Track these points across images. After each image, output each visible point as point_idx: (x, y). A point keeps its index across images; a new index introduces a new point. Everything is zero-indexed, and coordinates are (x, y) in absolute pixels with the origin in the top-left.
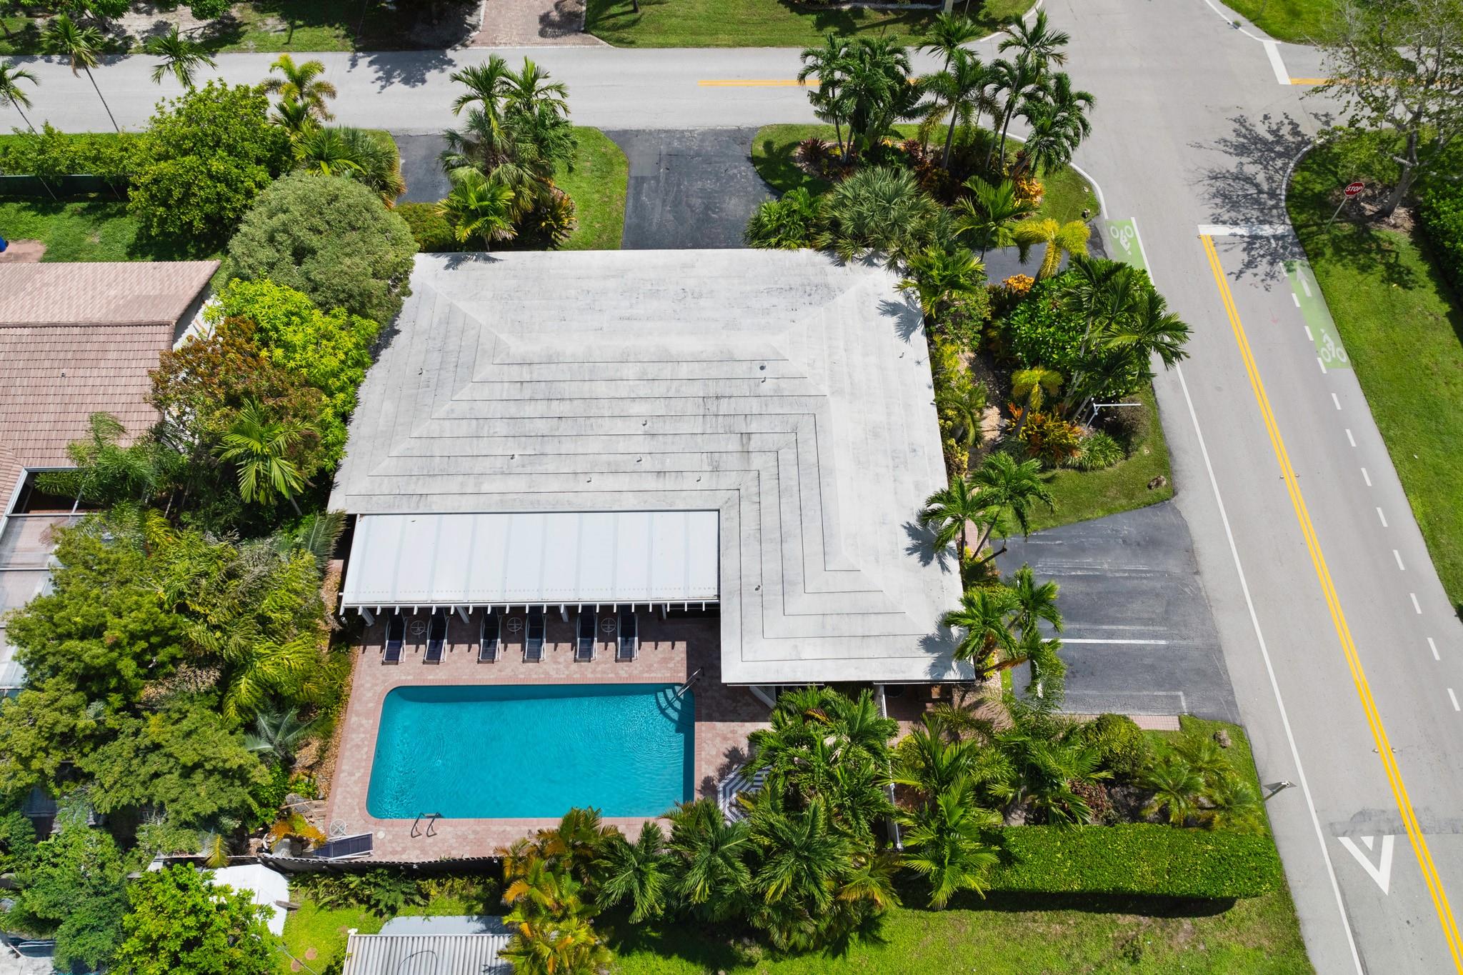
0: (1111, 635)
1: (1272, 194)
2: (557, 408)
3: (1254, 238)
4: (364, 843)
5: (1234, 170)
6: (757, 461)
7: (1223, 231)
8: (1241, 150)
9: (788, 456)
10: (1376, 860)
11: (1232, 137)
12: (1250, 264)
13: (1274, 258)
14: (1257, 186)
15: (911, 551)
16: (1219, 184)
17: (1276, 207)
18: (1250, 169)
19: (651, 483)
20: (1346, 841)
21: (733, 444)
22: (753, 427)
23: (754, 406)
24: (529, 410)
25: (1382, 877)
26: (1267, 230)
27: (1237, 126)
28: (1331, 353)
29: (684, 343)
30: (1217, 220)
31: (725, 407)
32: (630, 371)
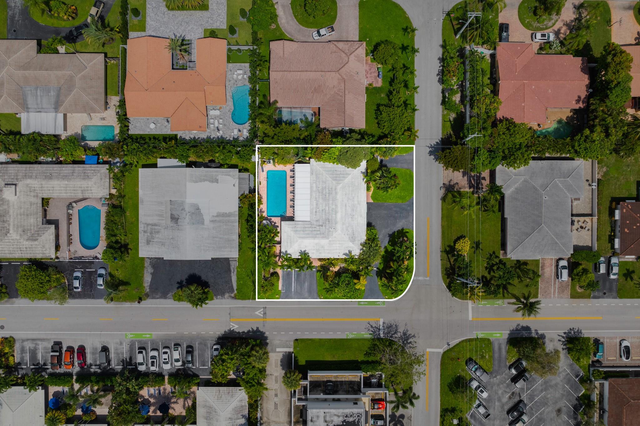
0: (294, 282)
1: (391, 337)
2: (327, 195)
3: (379, 329)
4: (263, 171)
5: (398, 330)
6: (318, 227)
7: (381, 324)
8: (405, 334)
9: (318, 232)
10: (260, 313)
11: (409, 333)
12: (372, 326)
13: (374, 332)
14: (394, 334)
15: (301, 251)
16: (394, 326)
17: (388, 336)
18: (399, 334)
19: (314, 211)
20: (262, 310)
21: (320, 224)
22: (324, 227)
23: (327, 227)
24: (327, 190)
25: (257, 313)
26: (381, 333)
27: (413, 335)
28: (351, 336)
29: (339, 215)
30: (384, 323)
31: (327, 222)
32: (334, 207)
